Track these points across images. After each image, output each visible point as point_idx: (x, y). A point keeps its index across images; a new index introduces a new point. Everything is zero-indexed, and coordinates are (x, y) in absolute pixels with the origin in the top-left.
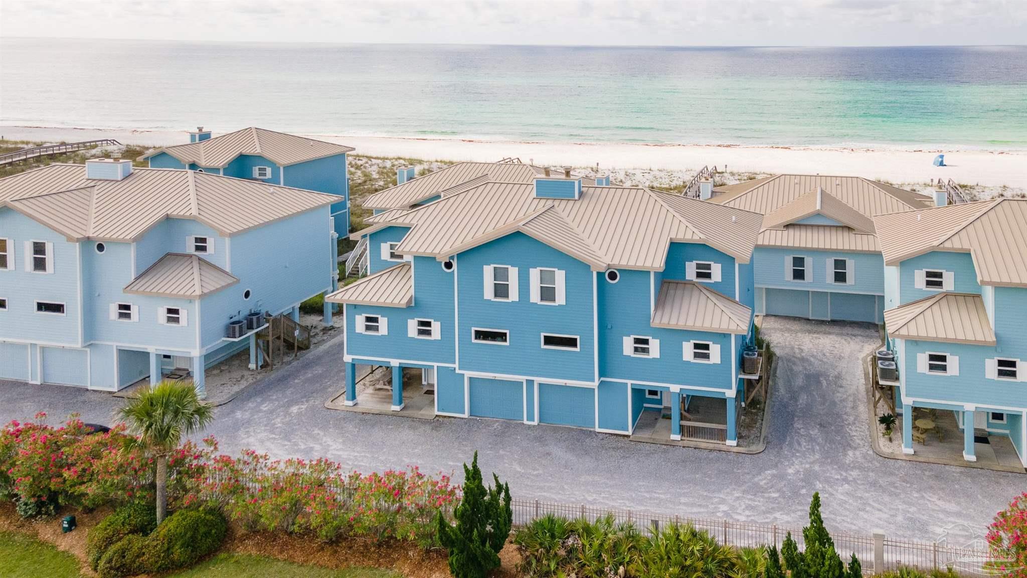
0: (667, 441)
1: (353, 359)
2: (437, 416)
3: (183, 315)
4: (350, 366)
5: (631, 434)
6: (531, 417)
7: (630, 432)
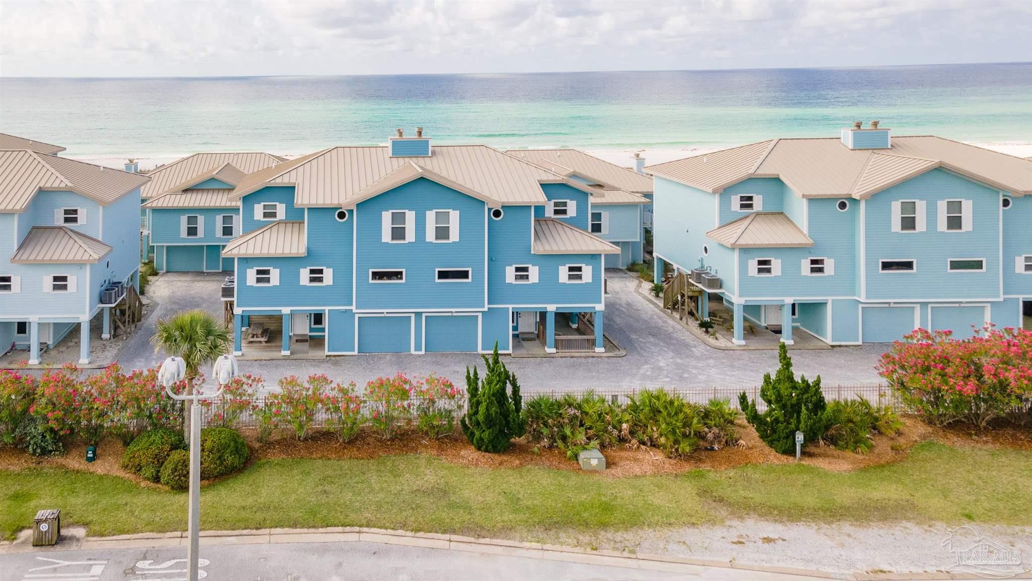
0: (544, 355)
1: (243, 311)
2: (327, 356)
3: (71, 282)
4: (240, 317)
5: (511, 352)
6: (418, 348)
7: (510, 351)
